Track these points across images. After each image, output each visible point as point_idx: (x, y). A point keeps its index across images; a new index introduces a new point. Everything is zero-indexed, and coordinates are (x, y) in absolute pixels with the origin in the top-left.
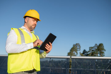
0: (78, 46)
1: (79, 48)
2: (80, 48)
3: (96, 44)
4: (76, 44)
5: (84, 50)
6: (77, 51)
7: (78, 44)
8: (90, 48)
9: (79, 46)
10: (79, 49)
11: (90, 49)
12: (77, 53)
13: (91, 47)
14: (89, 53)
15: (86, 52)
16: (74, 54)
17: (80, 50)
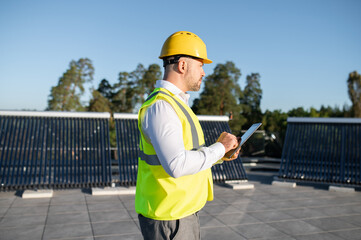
0: (86, 67)
1: (87, 72)
2: (90, 74)
3: (141, 66)
4: (81, 61)
5: (104, 81)
6: (84, 82)
7: (87, 59)
8: (120, 74)
9: (90, 67)
10: (88, 77)
11: (120, 79)
12: (82, 89)
13: (125, 74)
14: (117, 90)
15: (109, 86)
16: (73, 92)
17: (92, 79)
